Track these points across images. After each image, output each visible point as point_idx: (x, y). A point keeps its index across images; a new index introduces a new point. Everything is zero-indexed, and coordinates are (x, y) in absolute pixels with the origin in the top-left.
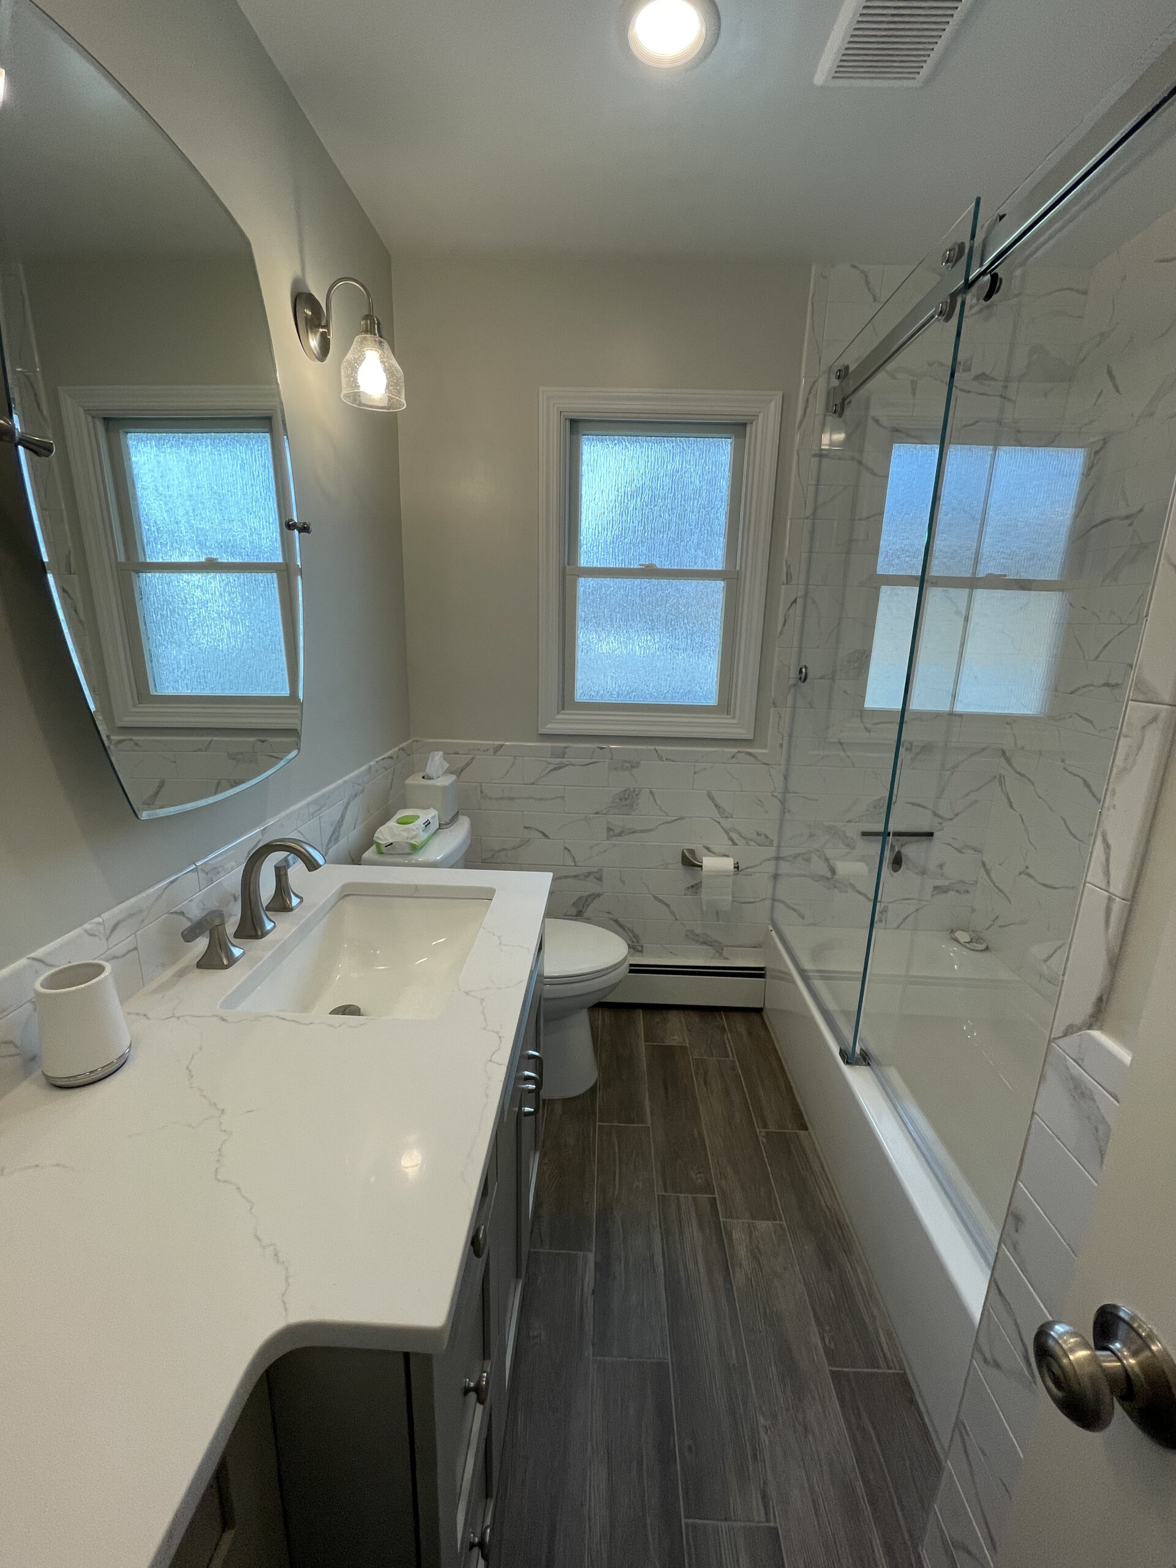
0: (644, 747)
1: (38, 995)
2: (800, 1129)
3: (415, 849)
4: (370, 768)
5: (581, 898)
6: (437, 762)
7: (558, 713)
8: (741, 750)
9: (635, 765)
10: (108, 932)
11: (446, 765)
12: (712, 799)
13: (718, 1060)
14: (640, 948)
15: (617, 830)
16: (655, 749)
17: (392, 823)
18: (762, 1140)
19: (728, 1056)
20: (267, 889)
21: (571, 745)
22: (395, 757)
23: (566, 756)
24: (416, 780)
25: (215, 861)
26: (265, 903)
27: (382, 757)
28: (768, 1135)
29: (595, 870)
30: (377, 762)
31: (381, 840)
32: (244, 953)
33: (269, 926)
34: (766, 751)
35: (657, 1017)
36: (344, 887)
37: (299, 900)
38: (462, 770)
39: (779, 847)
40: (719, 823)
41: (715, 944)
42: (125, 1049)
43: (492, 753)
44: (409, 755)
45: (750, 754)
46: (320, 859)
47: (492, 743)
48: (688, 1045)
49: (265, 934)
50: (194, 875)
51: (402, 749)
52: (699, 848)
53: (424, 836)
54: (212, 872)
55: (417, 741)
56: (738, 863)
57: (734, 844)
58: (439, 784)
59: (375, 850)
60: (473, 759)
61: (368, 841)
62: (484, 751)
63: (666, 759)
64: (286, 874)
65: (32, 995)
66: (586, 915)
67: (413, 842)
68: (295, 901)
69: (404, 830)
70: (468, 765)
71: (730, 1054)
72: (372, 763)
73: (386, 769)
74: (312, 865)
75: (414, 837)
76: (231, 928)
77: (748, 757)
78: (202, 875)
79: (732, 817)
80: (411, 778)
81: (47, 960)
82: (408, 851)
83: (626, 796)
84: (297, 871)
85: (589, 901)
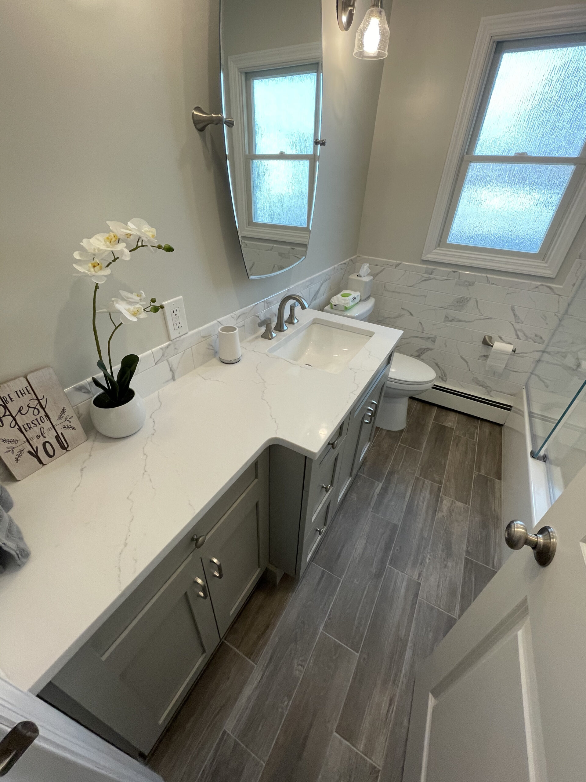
0: (480, 274)
1: (219, 332)
2: (497, 479)
3: (346, 309)
4: (334, 268)
5: (421, 349)
6: (365, 269)
7: (435, 249)
8: (543, 284)
9: (471, 284)
10: (237, 317)
11: (369, 271)
12: (513, 310)
13: (467, 439)
14: (445, 380)
15: (450, 319)
16: (487, 277)
17: (339, 296)
18: (474, 475)
19: (473, 439)
20: (286, 315)
21: (437, 268)
22: (347, 264)
23: (433, 274)
24: (353, 277)
25: (271, 299)
26: (285, 320)
27: (341, 263)
28: (479, 475)
29: (432, 336)
30: (338, 265)
31: (333, 302)
32: (276, 336)
33: (285, 328)
34: (561, 287)
35: (444, 413)
36: (314, 319)
37: (297, 321)
38: (377, 274)
39: (548, 345)
40: (513, 325)
41: (488, 388)
42: (240, 356)
43: (395, 268)
44: (354, 263)
45: (549, 287)
46: (307, 306)
47: (395, 261)
48: (455, 428)
49: (284, 331)
50: (263, 303)
51: (351, 260)
52: (495, 336)
53: (352, 304)
54: (269, 303)
55: (359, 257)
56: (515, 349)
57: (518, 338)
58: (364, 280)
59: (330, 306)
60: (384, 269)
61: (328, 302)
62: (391, 266)
63: (492, 283)
64: (294, 309)
65: (217, 333)
66: (422, 357)
67: (346, 306)
68: (296, 321)
69: (343, 300)
70: (381, 271)
71: (475, 439)
72: (336, 266)
73: (342, 269)
74: (303, 307)
75: (347, 303)
76: (273, 326)
77: (548, 289)
78: (266, 304)
79: (522, 323)
80: (352, 275)
81: (222, 323)
82: (343, 309)
83: (461, 301)
84: (298, 309)
85: (425, 350)
